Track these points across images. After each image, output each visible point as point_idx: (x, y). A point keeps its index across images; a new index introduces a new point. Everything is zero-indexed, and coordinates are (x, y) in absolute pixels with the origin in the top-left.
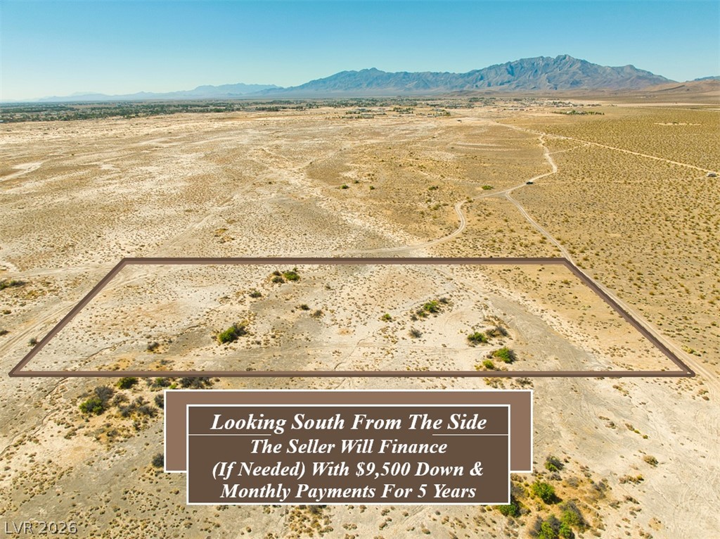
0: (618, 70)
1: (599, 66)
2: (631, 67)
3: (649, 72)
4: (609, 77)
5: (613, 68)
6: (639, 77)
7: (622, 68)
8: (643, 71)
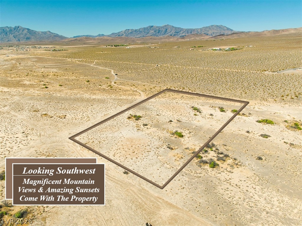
0: (45, 33)
1: (36, 31)
2: (49, 32)
3: (57, 34)
4: (41, 36)
5: (42, 32)
6: (55, 36)
7: (46, 32)
8: (54, 33)
